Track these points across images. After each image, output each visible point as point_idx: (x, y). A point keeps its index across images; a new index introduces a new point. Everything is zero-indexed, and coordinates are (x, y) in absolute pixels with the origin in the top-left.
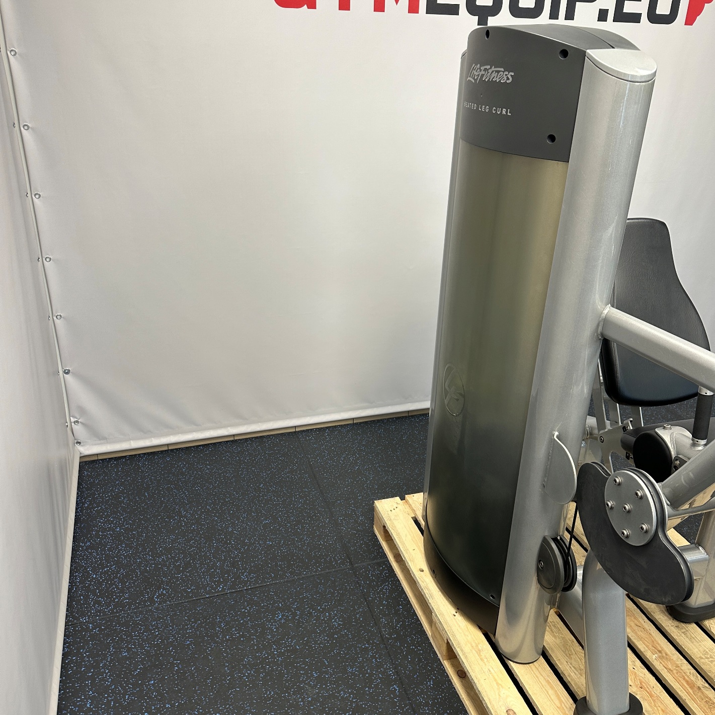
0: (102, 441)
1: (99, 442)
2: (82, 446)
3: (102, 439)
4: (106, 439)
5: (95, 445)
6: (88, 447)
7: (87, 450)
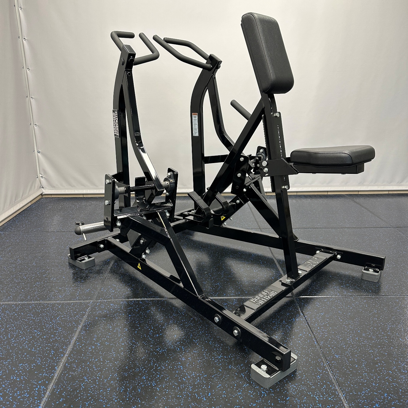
0: (53, 188)
1: (52, 188)
2: (44, 189)
3: (53, 187)
4: (55, 187)
5: (50, 189)
6: (47, 190)
7: (46, 191)
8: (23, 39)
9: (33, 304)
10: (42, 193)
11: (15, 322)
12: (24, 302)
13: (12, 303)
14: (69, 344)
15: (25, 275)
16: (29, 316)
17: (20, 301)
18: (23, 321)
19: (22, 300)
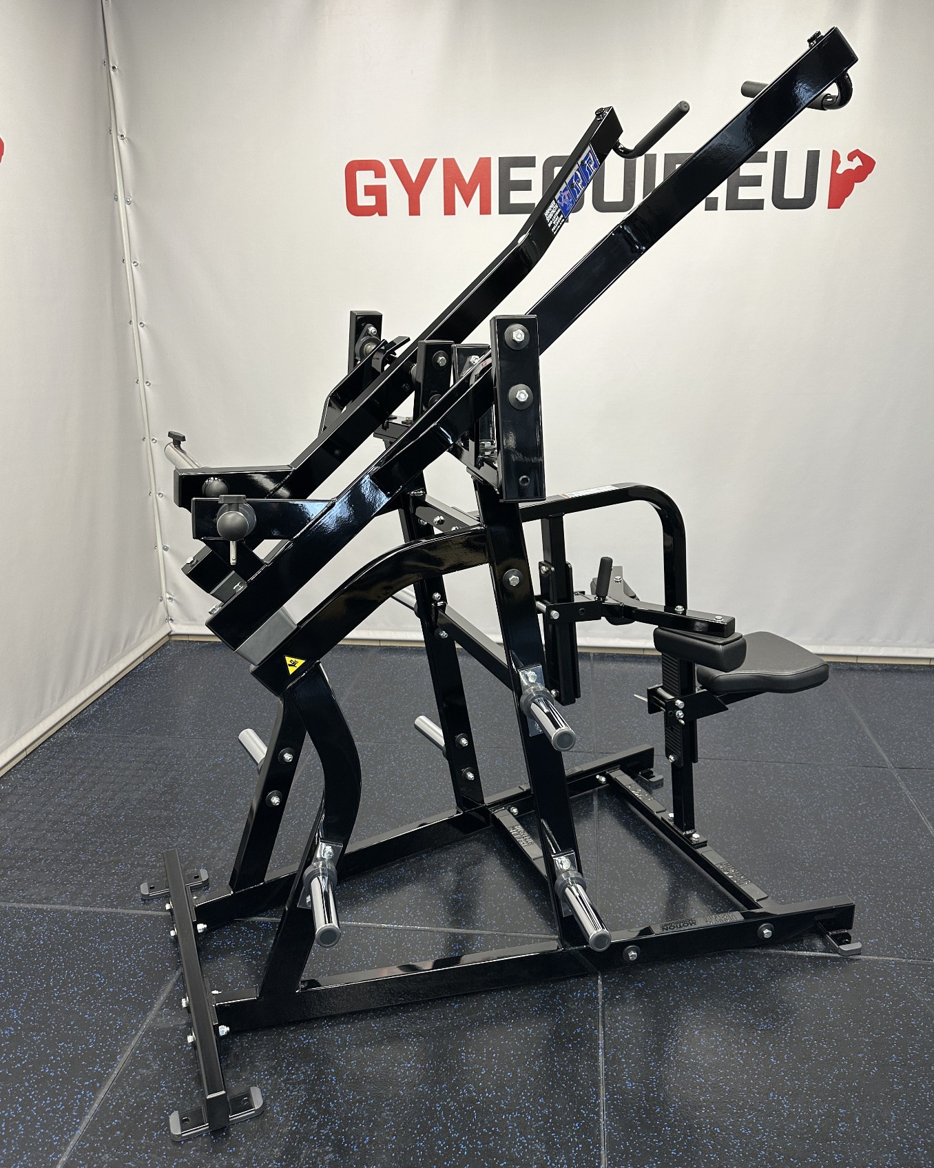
2: (175, 624)
3: (192, 619)
4: (196, 620)
5: (187, 625)
6: (180, 626)
7: (178, 628)
8: (139, 326)
9: (104, 913)
10: (170, 632)
11: (65, 953)
12: (88, 909)
13: (67, 907)
14: (151, 1009)
15: (102, 844)
16: (91, 941)
17: (81, 906)
18: (80, 951)
19: (86, 904)
